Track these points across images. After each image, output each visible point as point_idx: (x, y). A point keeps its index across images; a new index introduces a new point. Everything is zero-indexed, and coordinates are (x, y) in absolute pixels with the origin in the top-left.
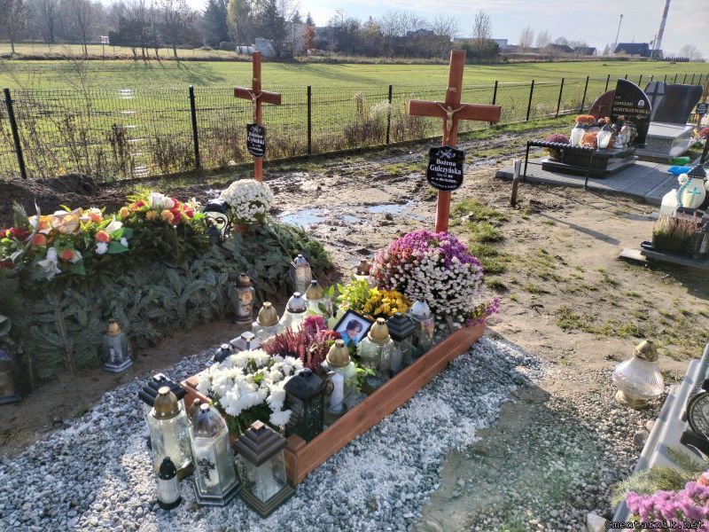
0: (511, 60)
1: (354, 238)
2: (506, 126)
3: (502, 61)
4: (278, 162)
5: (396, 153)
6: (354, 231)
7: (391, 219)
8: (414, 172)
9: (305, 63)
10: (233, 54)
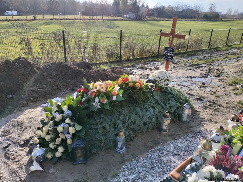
0: (224, 20)
1: (192, 92)
2: (232, 45)
3: (220, 20)
4: (147, 58)
5: (191, 55)
6: (191, 89)
7: (204, 84)
8: (203, 63)
9: (146, 21)
10: (121, 18)
